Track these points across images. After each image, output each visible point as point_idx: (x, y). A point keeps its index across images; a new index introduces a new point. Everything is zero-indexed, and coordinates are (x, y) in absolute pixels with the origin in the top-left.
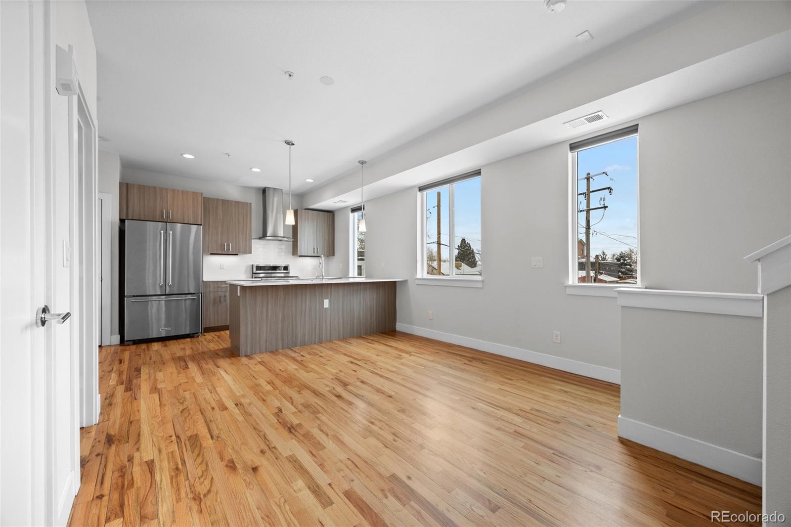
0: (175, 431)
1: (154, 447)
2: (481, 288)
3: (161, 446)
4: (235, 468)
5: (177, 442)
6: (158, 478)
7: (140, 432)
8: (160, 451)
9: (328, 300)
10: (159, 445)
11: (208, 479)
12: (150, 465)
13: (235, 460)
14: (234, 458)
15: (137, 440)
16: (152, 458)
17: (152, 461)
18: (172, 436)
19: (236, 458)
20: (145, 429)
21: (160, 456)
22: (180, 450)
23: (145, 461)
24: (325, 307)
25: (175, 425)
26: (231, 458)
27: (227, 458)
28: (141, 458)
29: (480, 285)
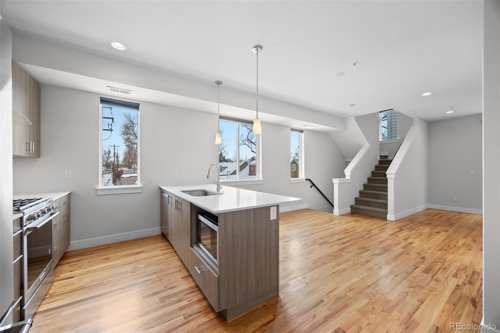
0: (431, 281)
1: (449, 281)
3: (445, 279)
4: (424, 257)
5: (435, 276)
6: (455, 271)
7: (451, 294)
8: (447, 278)
10: (445, 280)
11: (436, 261)
12: (455, 276)
13: (420, 258)
15: (456, 290)
16: (453, 278)
17: (453, 277)
18: (435, 279)
20: (447, 294)
21: (448, 276)
22: (437, 273)
23: (457, 279)
25: (428, 283)
27: (422, 260)
28: (458, 281)
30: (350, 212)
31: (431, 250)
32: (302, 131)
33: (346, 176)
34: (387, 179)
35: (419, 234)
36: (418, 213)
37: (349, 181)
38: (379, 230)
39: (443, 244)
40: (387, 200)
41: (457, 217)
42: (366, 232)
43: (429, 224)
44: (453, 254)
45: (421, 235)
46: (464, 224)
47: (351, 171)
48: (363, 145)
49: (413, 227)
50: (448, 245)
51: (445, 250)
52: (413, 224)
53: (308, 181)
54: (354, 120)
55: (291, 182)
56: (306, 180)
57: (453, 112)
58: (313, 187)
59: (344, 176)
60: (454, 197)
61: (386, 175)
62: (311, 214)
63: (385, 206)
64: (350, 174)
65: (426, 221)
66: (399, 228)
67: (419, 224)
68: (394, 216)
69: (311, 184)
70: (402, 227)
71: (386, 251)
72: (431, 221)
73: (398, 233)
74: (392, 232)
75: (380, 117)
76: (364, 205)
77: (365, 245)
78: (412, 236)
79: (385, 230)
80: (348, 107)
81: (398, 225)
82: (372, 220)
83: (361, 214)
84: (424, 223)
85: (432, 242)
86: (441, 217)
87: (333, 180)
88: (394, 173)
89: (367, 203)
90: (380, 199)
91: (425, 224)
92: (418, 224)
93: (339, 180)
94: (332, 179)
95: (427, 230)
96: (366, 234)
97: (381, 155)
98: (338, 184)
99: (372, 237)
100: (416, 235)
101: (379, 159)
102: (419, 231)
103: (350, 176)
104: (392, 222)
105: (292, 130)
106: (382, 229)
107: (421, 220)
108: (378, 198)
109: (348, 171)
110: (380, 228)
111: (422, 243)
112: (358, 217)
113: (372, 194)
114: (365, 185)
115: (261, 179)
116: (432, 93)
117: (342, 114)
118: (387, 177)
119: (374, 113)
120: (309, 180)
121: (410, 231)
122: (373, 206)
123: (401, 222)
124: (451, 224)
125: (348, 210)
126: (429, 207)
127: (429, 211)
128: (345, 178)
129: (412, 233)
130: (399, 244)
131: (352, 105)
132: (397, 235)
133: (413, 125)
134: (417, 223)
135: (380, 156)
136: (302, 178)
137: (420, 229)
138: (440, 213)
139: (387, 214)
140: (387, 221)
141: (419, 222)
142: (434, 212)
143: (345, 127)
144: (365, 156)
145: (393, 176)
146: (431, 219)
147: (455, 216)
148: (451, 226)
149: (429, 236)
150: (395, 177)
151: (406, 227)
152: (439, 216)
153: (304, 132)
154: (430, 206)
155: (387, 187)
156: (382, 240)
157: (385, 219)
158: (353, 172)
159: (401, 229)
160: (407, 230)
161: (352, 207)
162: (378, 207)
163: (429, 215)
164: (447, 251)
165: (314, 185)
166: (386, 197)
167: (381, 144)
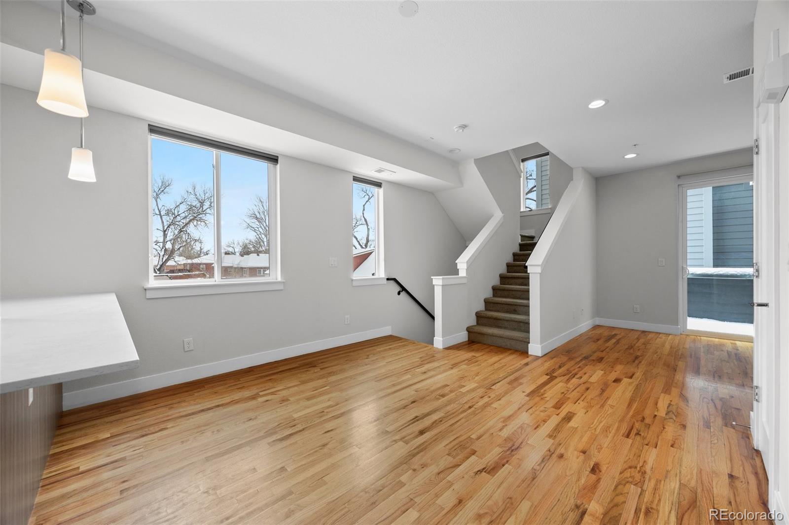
2: (282, 290)
4: (596, 465)
11: (625, 476)
13: (589, 470)
14: (588, 472)
19: (586, 470)
26: (591, 474)
27: (594, 477)
29: (281, 287)
30: (467, 339)
31: (611, 435)
32: (378, 185)
33: (459, 270)
34: (529, 276)
35: (583, 387)
36: (581, 335)
37: (464, 281)
38: (509, 383)
39: (631, 413)
40: (529, 315)
41: (642, 341)
42: (481, 391)
43: (600, 360)
44: (656, 447)
45: (588, 389)
46: (655, 356)
47: (467, 262)
48: (493, 216)
49: (572, 369)
50: (640, 417)
51: (638, 434)
52: (573, 363)
53: (392, 282)
54: (474, 164)
55: (353, 285)
56: (388, 279)
57: (635, 155)
58: (403, 294)
59: (456, 272)
60: (635, 306)
61: (526, 267)
62: (390, 349)
63: (525, 326)
64: (466, 268)
65: (595, 352)
66: (547, 375)
67: (584, 362)
68: (539, 346)
69: (398, 289)
70: (554, 371)
71: (512, 451)
72: (602, 351)
73: (544, 389)
74: (532, 387)
75: (522, 170)
76: (491, 326)
77: (469, 434)
78: (571, 396)
79: (521, 381)
80: (456, 130)
81: (548, 365)
82: (501, 356)
83: (485, 344)
84: (591, 358)
85: (610, 411)
86: (618, 342)
87: (433, 280)
88: (540, 263)
89: (496, 323)
90: (519, 314)
91: (593, 360)
92: (581, 360)
93: (443, 279)
94: (432, 277)
95: (596, 375)
96: (480, 396)
97: (523, 234)
98: (441, 287)
99: (492, 403)
100: (578, 392)
101: (520, 241)
102: (585, 378)
103: (465, 270)
104: (537, 358)
105: (356, 179)
106: (516, 379)
107: (586, 350)
108: (515, 312)
109: (462, 263)
110: (512, 377)
111: (590, 413)
112: (477, 350)
113: (506, 304)
114: (495, 289)
115: (279, 279)
116: (607, 102)
117: (451, 151)
118: (528, 272)
119: (507, 151)
120: (395, 280)
121: (568, 381)
122: (505, 328)
123: (552, 358)
124: (637, 357)
125: (463, 337)
126: (597, 323)
127: (598, 331)
128: (458, 275)
129: (571, 386)
130: (545, 421)
131: (464, 127)
132: (542, 395)
133: (572, 180)
134: (580, 358)
135: (522, 236)
136: (380, 277)
137: (585, 374)
138: (615, 335)
139: (529, 343)
140: (528, 357)
141: (583, 356)
142: (606, 333)
143: (460, 180)
144: (495, 234)
145: (539, 270)
146: (601, 350)
147: (638, 339)
148: (637, 362)
149: (603, 391)
150: (542, 271)
151: (561, 371)
152: (613, 341)
153: (383, 186)
154: (599, 321)
155: (528, 291)
156: (511, 413)
157: (525, 353)
158: (470, 264)
159: (551, 376)
160: (562, 378)
161: (469, 330)
162: (514, 329)
163: (598, 340)
164: (642, 434)
165: (403, 289)
166: (525, 309)
167: (523, 216)
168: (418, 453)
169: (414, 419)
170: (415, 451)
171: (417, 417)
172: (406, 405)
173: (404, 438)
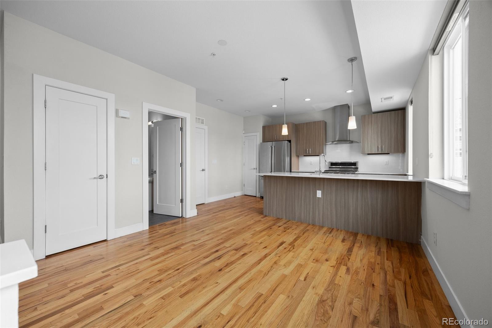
9: (321, 191)
24: (318, 196)
168: (220, 244)
169: (221, 257)
170: (221, 244)
171: (219, 259)
172: (226, 267)
173: (226, 248)
